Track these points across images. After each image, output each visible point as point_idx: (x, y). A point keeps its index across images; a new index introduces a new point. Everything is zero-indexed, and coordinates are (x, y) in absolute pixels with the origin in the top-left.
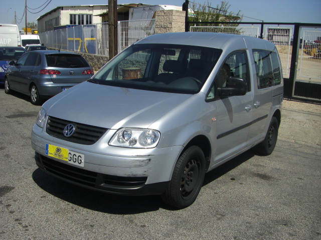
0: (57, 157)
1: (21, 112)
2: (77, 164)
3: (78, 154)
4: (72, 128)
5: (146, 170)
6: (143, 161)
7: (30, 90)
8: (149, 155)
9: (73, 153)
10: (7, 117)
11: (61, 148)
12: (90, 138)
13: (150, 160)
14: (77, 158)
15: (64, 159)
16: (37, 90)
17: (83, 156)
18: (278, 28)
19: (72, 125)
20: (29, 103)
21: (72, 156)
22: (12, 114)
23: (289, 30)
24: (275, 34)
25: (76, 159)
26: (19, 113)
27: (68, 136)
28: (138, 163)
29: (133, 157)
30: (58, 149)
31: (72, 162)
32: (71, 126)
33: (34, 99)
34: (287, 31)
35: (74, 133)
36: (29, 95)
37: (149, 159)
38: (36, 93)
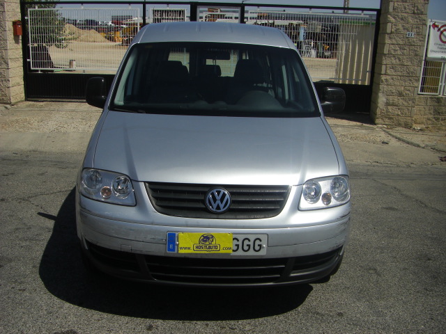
0: (204, 252)
2: (251, 253)
3: (254, 237)
4: (224, 195)
9: (242, 237)
14: (251, 243)
15: (222, 251)
17: (265, 237)
18: (168, 9)
19: (222, 191)
21: (240, 243)
23: (183, 11)
24: (164, 17)
25: (249, 246)
27: (222, 210)
30: (206, 237)
31: (240, 253)
32: (219, 192)
34: (181, 12)
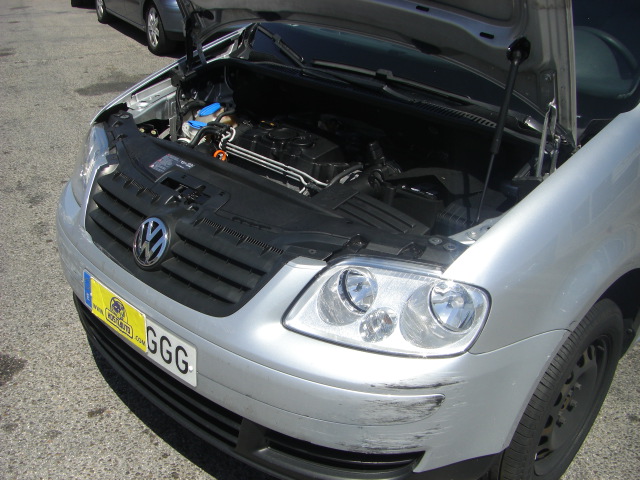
0: (116, 327)
1: (119, 75)
2: (173, 369)
3: (176, 342)
4: (160, 234)
5: (419, 434)
6: (413, 406)
7: (145, 17)
8: (439, 385)
9: (160, 332)
10: (82, 92)
11: (124, 302)
12: (219, 288)
13: (439, 401)
14: (173, 350)
16: (160, 20)
17: (191, 351)
19: (160, 226)
20: (145, 49)
21: (158, 341)
22: (96, 82)
25: (169, 353)
26: (113, 80)
27: (147, 264)
28: (393, 414)
29: (372, 388)
30: (116, 304)
32: (156, 225)
33: (153, 40)
35: (165, 257)
36: (142, 28)
37: (438, 397)
38: (158, 27)
